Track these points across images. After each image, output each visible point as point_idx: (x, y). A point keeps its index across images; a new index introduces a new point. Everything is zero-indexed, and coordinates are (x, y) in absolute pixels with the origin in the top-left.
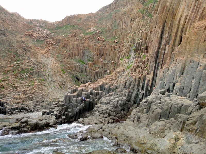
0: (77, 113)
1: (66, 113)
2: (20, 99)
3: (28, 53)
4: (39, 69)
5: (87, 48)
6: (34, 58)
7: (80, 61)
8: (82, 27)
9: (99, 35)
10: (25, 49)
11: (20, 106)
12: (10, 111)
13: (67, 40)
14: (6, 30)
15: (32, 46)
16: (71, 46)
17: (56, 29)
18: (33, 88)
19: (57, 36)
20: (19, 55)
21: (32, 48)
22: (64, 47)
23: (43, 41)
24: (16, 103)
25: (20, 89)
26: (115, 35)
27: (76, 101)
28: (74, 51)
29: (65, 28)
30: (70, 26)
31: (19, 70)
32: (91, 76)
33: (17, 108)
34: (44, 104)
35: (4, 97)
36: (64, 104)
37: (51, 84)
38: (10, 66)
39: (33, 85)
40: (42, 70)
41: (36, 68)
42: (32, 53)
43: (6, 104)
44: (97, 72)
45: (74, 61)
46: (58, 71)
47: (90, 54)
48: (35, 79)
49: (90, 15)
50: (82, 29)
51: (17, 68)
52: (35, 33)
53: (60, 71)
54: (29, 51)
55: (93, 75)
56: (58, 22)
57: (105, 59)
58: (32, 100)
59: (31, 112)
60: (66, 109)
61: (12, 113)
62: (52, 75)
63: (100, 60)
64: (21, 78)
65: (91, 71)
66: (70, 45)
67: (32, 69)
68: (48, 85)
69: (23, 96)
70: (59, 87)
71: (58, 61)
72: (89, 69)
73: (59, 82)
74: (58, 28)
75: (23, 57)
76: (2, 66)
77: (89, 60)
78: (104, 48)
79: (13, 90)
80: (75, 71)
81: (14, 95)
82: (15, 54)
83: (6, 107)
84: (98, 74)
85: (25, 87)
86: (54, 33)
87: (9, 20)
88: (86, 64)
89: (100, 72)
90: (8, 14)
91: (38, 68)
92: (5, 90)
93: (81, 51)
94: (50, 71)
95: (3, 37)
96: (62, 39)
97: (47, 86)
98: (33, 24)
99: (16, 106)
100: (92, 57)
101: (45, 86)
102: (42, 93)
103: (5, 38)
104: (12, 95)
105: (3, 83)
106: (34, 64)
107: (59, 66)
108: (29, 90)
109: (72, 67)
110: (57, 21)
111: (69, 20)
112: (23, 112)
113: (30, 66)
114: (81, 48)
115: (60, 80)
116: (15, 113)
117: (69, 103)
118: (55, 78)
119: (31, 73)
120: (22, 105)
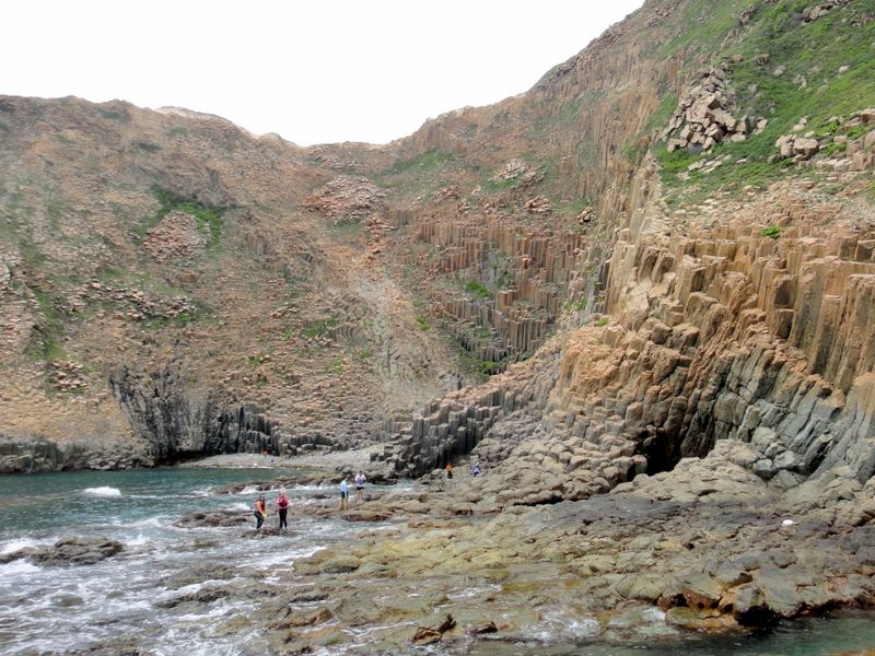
0: (439, 457)
1: (416, 457)
2: (309, 412)
3: (319, 269)
4: (352, 321)
5: (493, 239)
6: (336, 285)
7: (473, 287)
8: (478, 160)
9: (535, 190)
10: (308, 258)
11: (310, 432)
12: (289, 447)
13: (430, 213)
14: (252, 204)
15: (326, 246)
16: (442, 235)
17: (394, 173)
18: (342, 379)
19: (400, 200)
20: (295, 277)
21: (329, 253)
22: (421, 237)
23: (358, 221)
24: (301, 425)
25: (307, 384)
26: (585, 189)
27: (437, 431)
28: (455, 251)
29: (424, 167)
30: (441, 157)
31: (297, 327)
32: (508, 336)
33: (305, 440)
34: (372, 426)
35: (268, 408)
36: (411, 440)
37: (389, 366)
38: (274, 316)
39: (340, 369)
40: (361, 322)
41: (345, 318)
42: (329, 269)
43: (276, 427)
44: (526, 324)
45: (453, 289)
46: (406, 324)
47: (503, 263)
48: (342, 352)
49: (505, 109)
50: (478, 168)
51: (292, 320)
52: (331, 199)
53: (413, 322)
54: (320, 262)
55: (514, 332)
56: (400, 144)
57: (549, 279)
58: (340, 416)
59: (341, 448)
60: (417, 449)
61: (295, 453)
62: (391, 338)
63: (533, 282)
64: (306, 352)
65: (507, 320)
66: (441, 232)
67: (332, 322)
68: (380, 370)
69: (315, 404)
70: (411, 373)
71: (405, 288)
72: (500, 313)
73: (411, 361)
74: (400, 166)
75: (305, 284)
76: (255, 319)
77: (500, 283)
78: (546, 242)
79: (288, 388)
80: (460, 321)
81: (294, 402)
82: (283, 275)
83: (278, 437)
84: (529, 331)
85: (318, 378)
86: (387, 187)
87: (256, 168)
88: (492, 297)
89: (534, 324)
90: (250, 144)
91: (349, 318)
92: (268, 388)
93: (476, 251)
94: (383, 324)
95: (248, 226)
96: (416, 212)
97: (378, 374)
98: (325, 164)
99: (302, 433)
100: (508, 270)
101: (371, 371)
102: (366, 394)
103: (252, 229)
104: (287, 401)
105: (263, 368)
106: (337, 305)
107: (409, 304)
108: (331, 386)
109: (449, 307)
110: (396, 139)
111: (434, 132)
112: (321, 449)
113: (327, 311)
114: (476, 241)
115: (415, 353)
116: (301, 453)
117: (421, 437)
118: (399, 348)
119: (332, 335)
120: (318, 431)
